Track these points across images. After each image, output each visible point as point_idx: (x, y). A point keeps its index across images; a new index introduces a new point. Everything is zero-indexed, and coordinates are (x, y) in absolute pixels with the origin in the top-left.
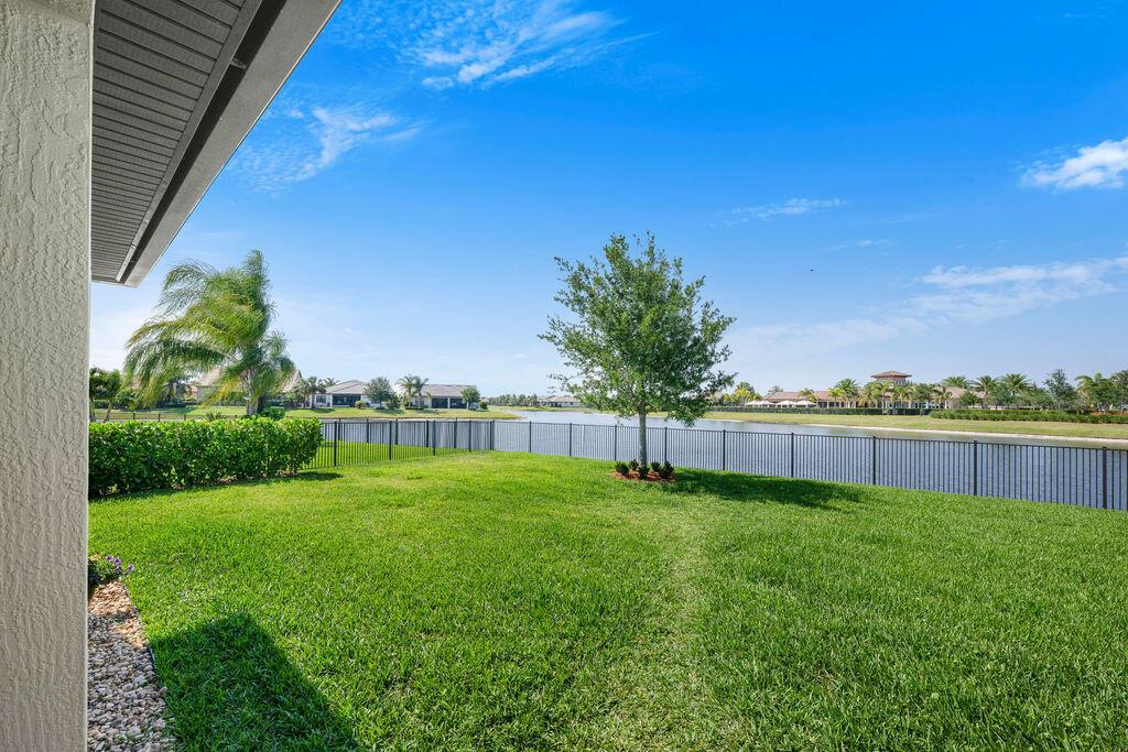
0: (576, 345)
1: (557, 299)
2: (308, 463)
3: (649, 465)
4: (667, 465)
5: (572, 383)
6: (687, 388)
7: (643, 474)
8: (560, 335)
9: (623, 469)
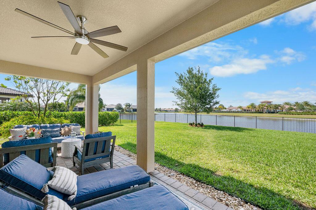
0: (179, 93)
1: (176, 81)
2: (116, 122)
3: (197, 123)
4: (202, 123)
5: (178, 103)
6: (207, 104)
7: (196, 125)
8: (175, 91)
9: (191, 124)
